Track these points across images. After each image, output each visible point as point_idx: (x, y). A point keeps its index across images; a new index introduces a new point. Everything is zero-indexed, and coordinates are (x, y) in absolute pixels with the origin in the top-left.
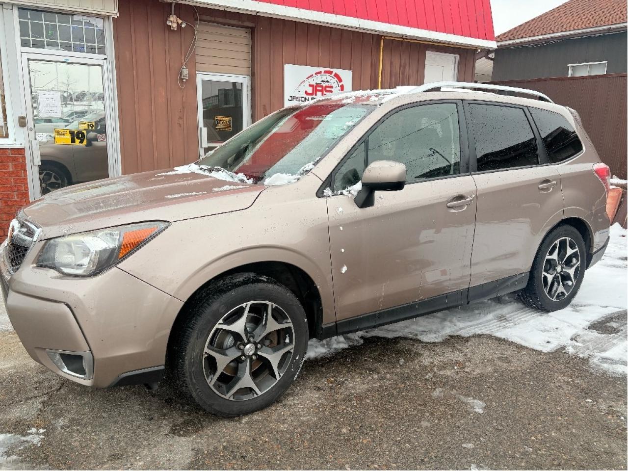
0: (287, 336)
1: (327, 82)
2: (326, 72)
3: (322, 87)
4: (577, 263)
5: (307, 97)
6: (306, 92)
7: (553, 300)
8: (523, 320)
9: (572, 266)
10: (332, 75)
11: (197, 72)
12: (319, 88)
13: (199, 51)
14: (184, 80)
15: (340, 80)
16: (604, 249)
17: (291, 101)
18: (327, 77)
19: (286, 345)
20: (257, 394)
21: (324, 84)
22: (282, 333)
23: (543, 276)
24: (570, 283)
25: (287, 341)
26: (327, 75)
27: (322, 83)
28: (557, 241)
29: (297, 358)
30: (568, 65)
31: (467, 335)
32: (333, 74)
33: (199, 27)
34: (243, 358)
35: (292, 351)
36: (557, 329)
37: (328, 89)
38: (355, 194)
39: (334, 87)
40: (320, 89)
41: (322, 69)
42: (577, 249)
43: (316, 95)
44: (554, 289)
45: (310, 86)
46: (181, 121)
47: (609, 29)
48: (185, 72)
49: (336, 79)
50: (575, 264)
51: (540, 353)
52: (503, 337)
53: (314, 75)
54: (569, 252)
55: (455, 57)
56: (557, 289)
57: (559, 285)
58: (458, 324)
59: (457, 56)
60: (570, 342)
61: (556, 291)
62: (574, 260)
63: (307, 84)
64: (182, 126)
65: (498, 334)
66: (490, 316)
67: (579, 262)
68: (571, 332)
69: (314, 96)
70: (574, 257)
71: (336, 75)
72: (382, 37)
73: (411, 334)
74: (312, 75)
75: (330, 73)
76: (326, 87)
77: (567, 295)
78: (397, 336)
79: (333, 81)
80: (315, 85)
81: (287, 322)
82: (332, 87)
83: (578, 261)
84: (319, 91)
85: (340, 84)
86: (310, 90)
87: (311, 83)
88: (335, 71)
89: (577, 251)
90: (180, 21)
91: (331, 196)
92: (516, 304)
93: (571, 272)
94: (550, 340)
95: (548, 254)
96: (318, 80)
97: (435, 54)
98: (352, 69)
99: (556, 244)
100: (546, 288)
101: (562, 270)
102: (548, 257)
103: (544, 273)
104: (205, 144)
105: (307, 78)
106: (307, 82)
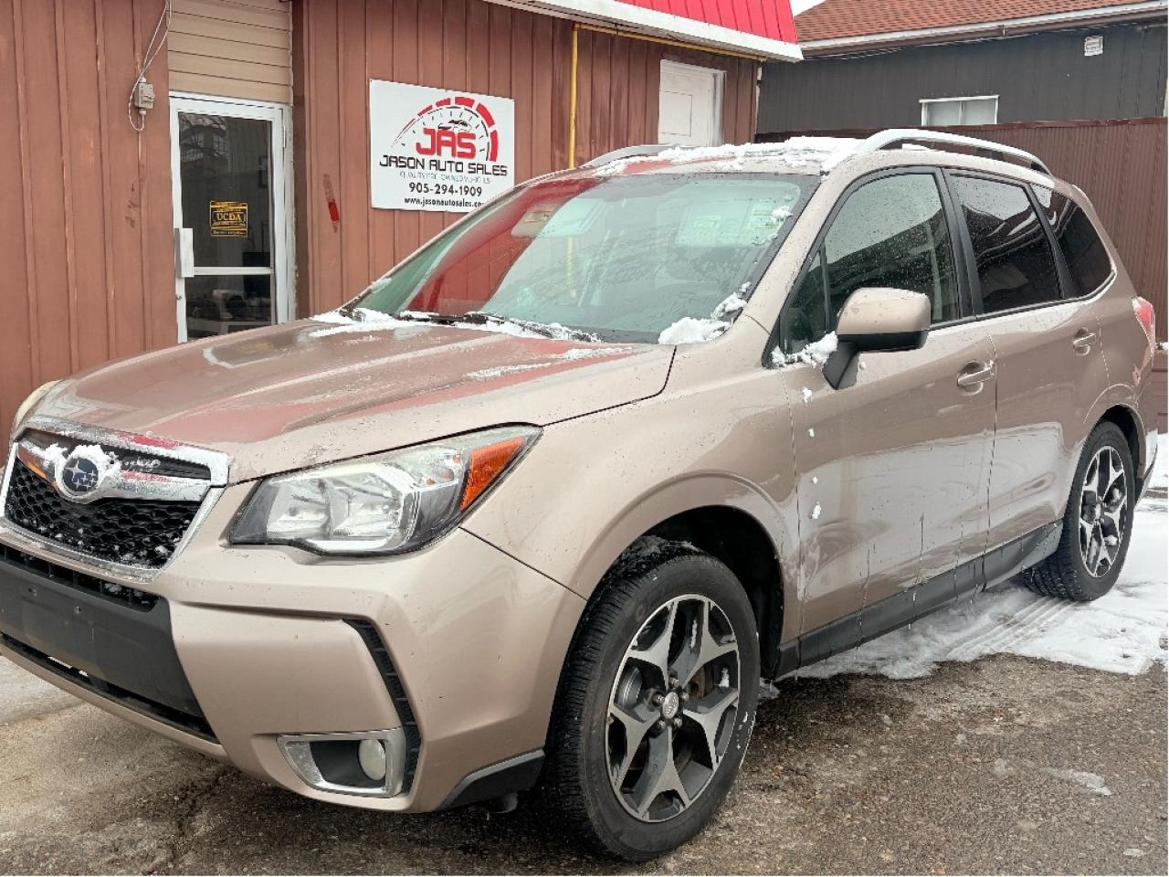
0: (725, 672)
1: (464, 124)
2: (459, 101)
3: (452, 134)
4: (1122, 498)
5: (420, 157)
6: (418, 145)
7: (1093, 575)
8: (1050, 620)
9: (1116, 506)
10: (474, 109)
11: (171, 93)
12: (444, 138)
13: (174, 42)
14: (144, 112)
15: (490, 122)
17: (386, 165)
18: (461, 113)
19: (725, 692)
20: (684, 805)
21: (457, 130)
22: (716, 667)
23: (1080, 527)
24: (1113, 540)
25: (725, 683)
26: (463, 107)
27: (452, 125)
28: (1096, 456)
29: (745, 720)
30: (921, 101)
31: (969, 658)
32: (475, 106)
34: (662, 724)
35: (736, 705)
36: (1123, 631)
37: (464, 140)
38: (824, 359)
39: (477, 137)
40: (449, 139)
41: (452, 95)
42: (1122, 471)
43: (439, 154)
44: (1093, 553)
45: (427, 131)
46: (134, 213)
47: (1000, 29)
48: (146, 90)
49: (481, 118)
50: (1119, 502)
51: (1126, 677)
52: (1039, 656)
53: (435, 107)
54: (1114, 475)
55: (715, 76)
56: (1098, 553)
57: (1100, 544)
58: (939, 637)
59: (720, 73)
60: (1162, 651)
61: (1096, 558)
62: (1117, 493)
63: (419, 127)
64: (137, 222)
65: (1026, 651)
66: (986, 619)
67: (1126, 497)
69: (435, 157)
70: (1117, 487)
71: (482, 110)
72: (577, 26)
73: (862, 665)
74: (430, 107)
75: (469, 103)
76: (462, 135)
77: (1111, 563)
78: (835, 672)
79: (475, 123)
80: (437, 130)
81: (729, 642)
82: (472, 136)
83: (1124, 495)
84: (447, 144)
85: (490, 130)
86: (426, 142)
87: (429, 126)
88: (479, 99)
89: (1122, 475)
91: (785, 365)
92: (1019, 590)
93: (1115, 516)
94: (1127, 652)
95: (1085, 482)
96: (442, 118)
97: (675, 67)
98: (514, 95)
99: (1095, 461)
100: (1083, 550)
101: (1102, 513)
102: (1085, 488)
103: (1081, 520)
104: (189, 269)
105: (420, 114)
106: (421, 121)
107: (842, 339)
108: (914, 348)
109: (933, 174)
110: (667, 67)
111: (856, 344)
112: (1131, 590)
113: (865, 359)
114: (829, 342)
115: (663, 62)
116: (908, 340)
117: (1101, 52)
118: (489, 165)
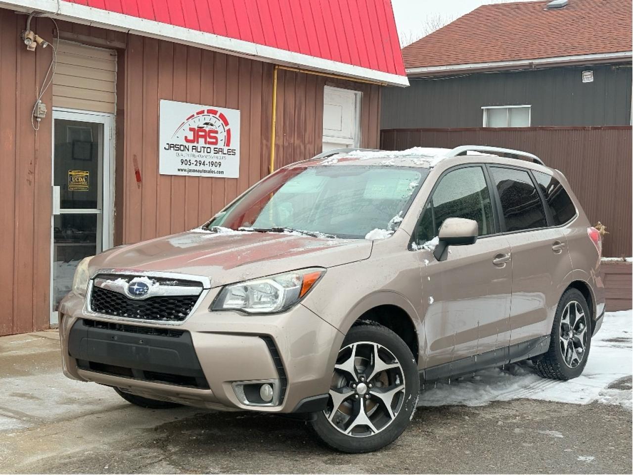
0: (397, 376)
1: (212, 125)
2: (209, 111)
3: (205, 131)
4: (584, 328)
5: (187, 144)
6: (186, 137)
7: (570, 366)
8: (547, 387)
9: (581, 332)
10: (217, 116)
11: (54, 108)
12: (201, 133)
13: (55, 79)
14: (39, 120)
15: (226, 123)
16: (602, 317)
17: (168, 149)
18: (210, 118)
19: (397, 386)
20: (374, 432)
21: (207, 128)
22: (392, 374)
23: (560, 341)
24: (580, 350)
25: (398, 382)
26: (211, 115)
27: (205, 126)
28: (568, 305)
29: (410, 398)
30: (482, 108)
31: (507, 399)
32: (218, 114)
33: (58, 47)
34: (357, 396)
35: (404, 391)
36: (582, 390)
37: (212, 135)
38: (433, 248)
39: (219, 132)
40: (203, 134)
41: (206, 108)
42: (583, 314)
43: (198, 143)
44: (569, 356)
45: (191, 129)
46: (31, 177)
47: (531, 65)
48: (42, 107)
49: (221, 121)
50: (583, 330)
51: (580, 405)
52: (540, 399)
53: (196, 116)
54: (578, 316)
55: (356, 95)
56: (572, 355)
57: (572, 351)
58: (492, 391)
59: (359, 93)
60: (599, 397)
61: (571, 358)
62: (581, 326)
63: (187, 127)
64: (33, 183)
65: (534, 397)
66: (515, 386)
67: (586, 328)
68: (597, 391)
69: (195, 144)
70: (581, 322)
71: (222, 117)
72: (277, 67)
73: (455, 402)
74: (193, 116)
75: (215, 112)
76: (211, 131)
77: (580, 362)
78: (442, 404)
79: (218, 124)
80: (196, 129)
81: (394, 363)
82: (216, 132)
83: (585, 326)
84: (202, 136)
85: (227, 128)
86: (191, 136)
87: (192, 127)
88: (220, 110)
89: (583, 316)
90: (40, 40)
91: (417, 250)
92: (533, 374)
93: (581, 337)
94: (582, 397)
95: (562, 318)
97: (332, 90)
98: (240, 108)
99: (567, 308)
100: (563, 353)
101: (573, 335)
102: (562, 321)
103: (561, 338)
104: (57, 210)
105: (187, 120)
106: (188, 124)
107: (441, 240)
108: (471, 244)
109: (482, 167)
110: (328, 90)
111: (447, 242)
112: (591, 376)
113: (451, 249)
114: (435, 241)
115: (325, 87)
116: (468, 240)
117: (592, 80)
118: (226, 149)
